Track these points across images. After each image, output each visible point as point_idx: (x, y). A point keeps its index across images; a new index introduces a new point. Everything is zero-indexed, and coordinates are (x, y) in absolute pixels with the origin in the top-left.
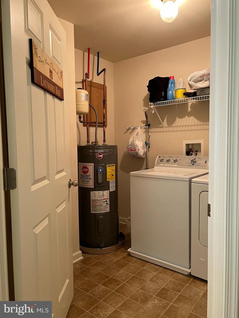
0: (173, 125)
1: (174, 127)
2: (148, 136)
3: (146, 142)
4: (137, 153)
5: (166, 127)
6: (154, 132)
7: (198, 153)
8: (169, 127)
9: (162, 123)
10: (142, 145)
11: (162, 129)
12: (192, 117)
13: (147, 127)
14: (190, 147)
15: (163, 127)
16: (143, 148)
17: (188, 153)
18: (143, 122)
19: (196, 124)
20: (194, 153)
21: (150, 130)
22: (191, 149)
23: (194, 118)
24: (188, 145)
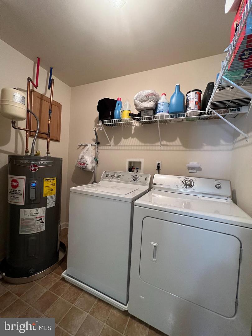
0: (119, 145)
1: (120, 146)
2: (97, 153)
3: (95, 158)
4: (86, 168)
5: (113, 146)
6: (102, 150)
7: (139, 170)
8: (115, 146)
9: (110, 142)
10: (91, 160)
11: (110, 147)
12: (135, 138)
13: (97, 144)
14: (132, 165)
15: (110, 145)
16: (92, 162)
17: (130, 170)
18: (93, 140)
19: (138, 144)
20: (135, 170)
21: (99, 148)
22: (133, 166)
23: (137, 140)
24: (130, 163)
